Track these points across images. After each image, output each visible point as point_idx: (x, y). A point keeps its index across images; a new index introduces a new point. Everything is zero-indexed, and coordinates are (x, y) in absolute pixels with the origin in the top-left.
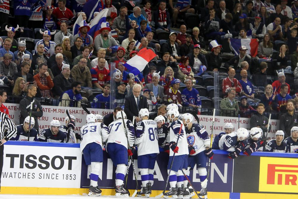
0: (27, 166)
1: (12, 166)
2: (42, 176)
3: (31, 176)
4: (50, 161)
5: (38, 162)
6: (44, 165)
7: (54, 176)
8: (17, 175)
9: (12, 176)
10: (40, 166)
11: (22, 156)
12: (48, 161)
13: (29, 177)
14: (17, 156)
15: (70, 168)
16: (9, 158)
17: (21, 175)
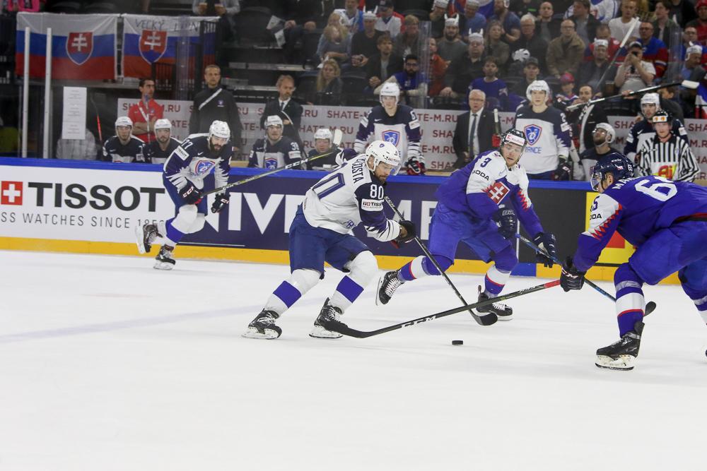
0: (69, 203)
1: (40, 202)
2: (98, 221)
3: (76, 221)
4: (112, 196)
5: (89, 197)
6: (100, 203)
7: (121, 223)
8: (49, 218)
9: (40, 221)
10: (93, 204)
11: (59, 187)
12: (108, 195)
13: (73, 222)
14: (49, 186)
15: (152, 208)
16: (35, 190)
17: (57, 220)
